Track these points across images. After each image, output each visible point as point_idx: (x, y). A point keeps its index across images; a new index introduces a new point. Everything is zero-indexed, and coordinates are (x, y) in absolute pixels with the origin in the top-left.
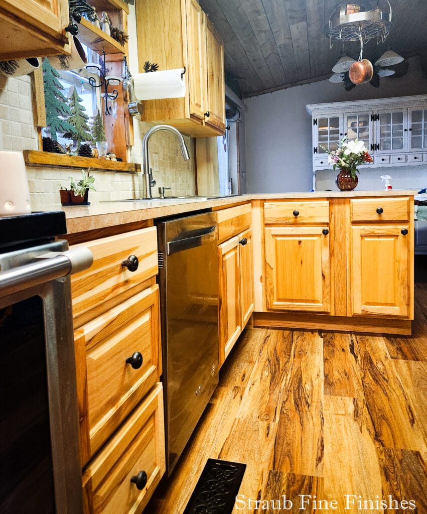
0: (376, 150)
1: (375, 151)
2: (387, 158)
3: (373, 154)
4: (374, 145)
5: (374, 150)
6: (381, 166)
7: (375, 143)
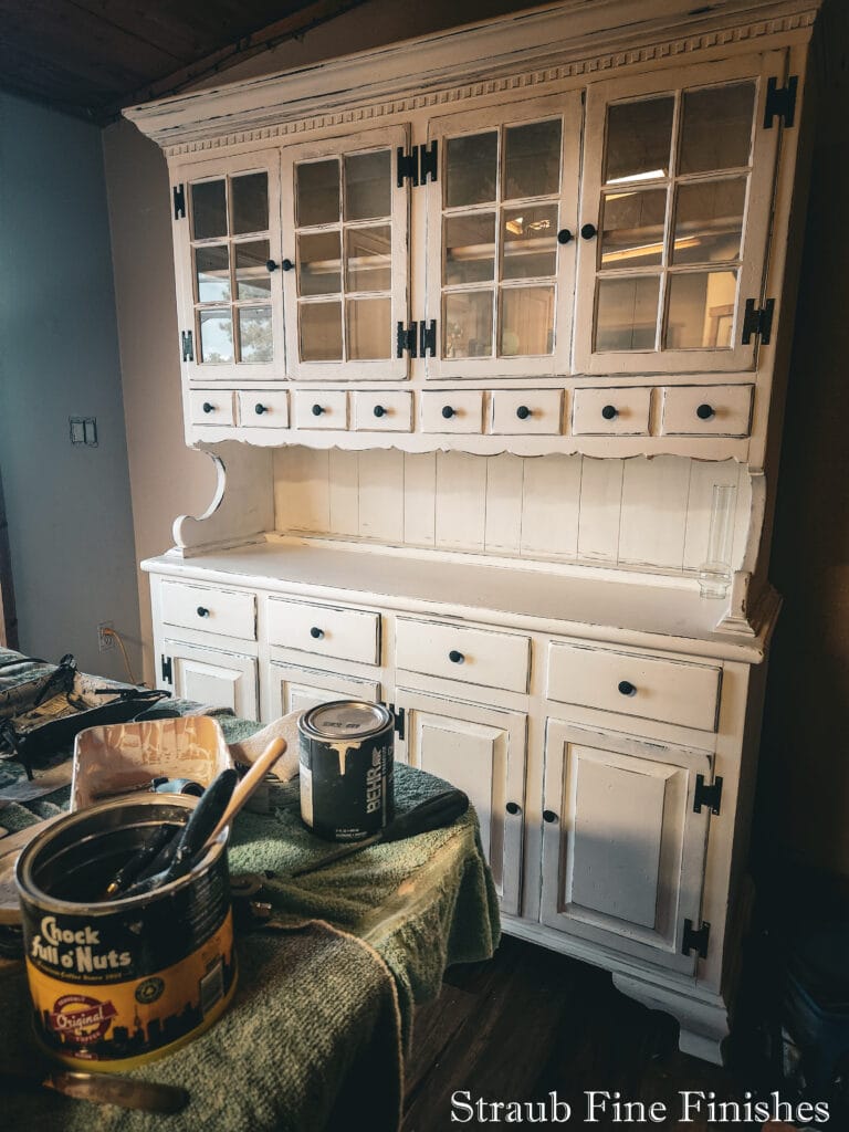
0: (423, 355)
1: (417, 361)
2: (469, 402)
3: (409, 377)
4: (413, 325)
5: (413, 355)
6: (444, 443)
7: (418, 318)
